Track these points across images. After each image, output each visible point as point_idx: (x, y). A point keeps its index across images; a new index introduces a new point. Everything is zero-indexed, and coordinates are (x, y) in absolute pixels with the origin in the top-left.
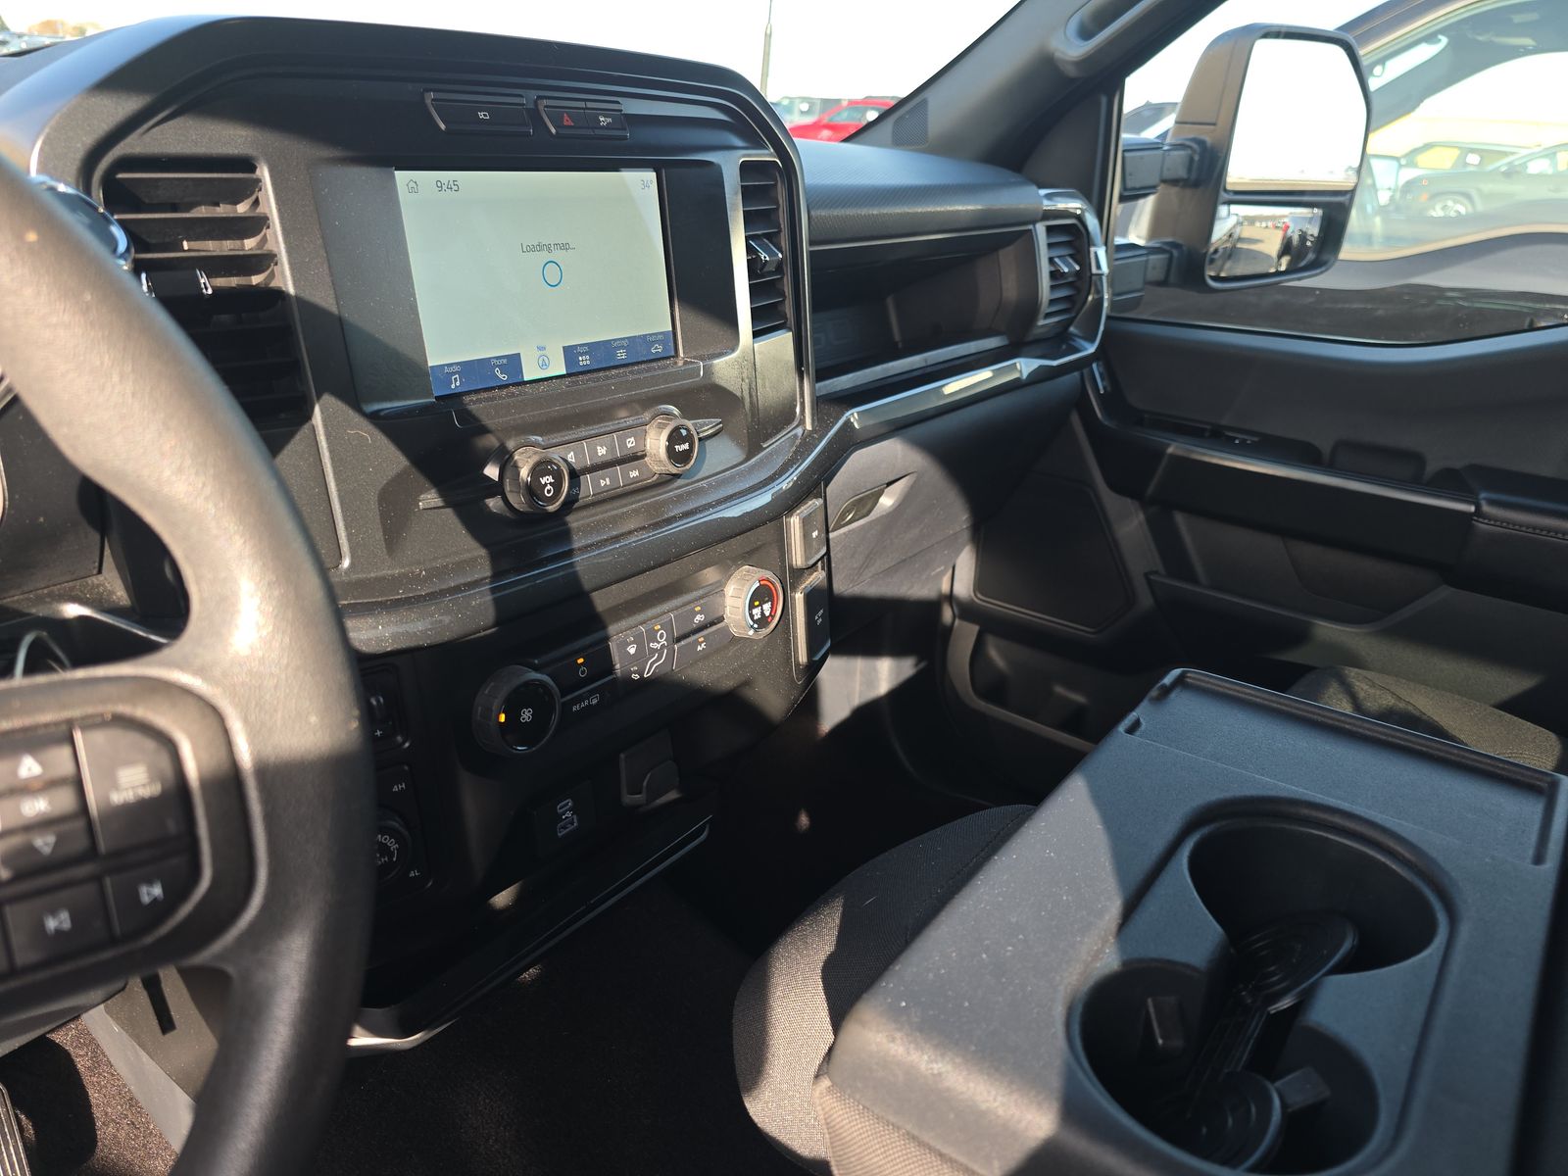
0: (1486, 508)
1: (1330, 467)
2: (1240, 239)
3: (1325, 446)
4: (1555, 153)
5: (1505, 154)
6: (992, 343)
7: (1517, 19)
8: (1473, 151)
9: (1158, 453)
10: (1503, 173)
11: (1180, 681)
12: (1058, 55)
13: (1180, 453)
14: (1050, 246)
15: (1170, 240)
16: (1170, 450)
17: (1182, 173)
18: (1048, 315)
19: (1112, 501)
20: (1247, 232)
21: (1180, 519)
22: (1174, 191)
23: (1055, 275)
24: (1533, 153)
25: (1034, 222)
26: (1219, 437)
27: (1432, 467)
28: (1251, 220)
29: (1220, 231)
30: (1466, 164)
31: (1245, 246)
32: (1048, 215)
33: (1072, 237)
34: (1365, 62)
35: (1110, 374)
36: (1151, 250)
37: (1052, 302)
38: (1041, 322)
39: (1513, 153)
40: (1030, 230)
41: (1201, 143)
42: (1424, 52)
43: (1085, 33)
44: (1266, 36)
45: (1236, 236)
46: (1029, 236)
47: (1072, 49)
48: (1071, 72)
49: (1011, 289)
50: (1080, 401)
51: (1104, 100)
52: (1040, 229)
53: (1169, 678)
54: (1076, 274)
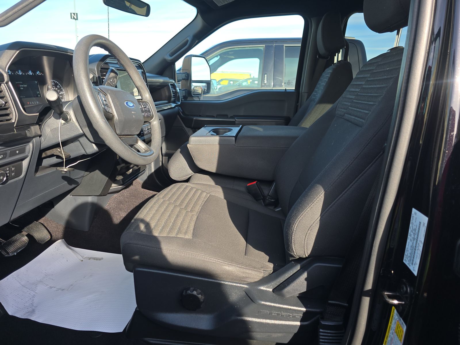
0: (236, 120)
1: (217, 118)
2: (195, 90)
3: (215, 116)
4: (247, 81)
5: (238, 81)
7: (230, 53)
8: (231, 81)
10: (238, 85)
12: (166, 59)
13: (196, 119)
14: (171, 87)
15: (185, 89)
16: (194, 119)
17: (185, 77)
18: (173, 98)
19: (186, 129)
20: (196, 89)
22: (184, 81)
23: (173, 92)
24: (243, 81)
25: (169, 83)
26: (200, 116)
27: (229, 116)
28: (196, 87)
29: (192, 87)
30: (231, 84)
31: (196, 91)
33: (174, 86)
34: (208, 60)
35: (182, 108)
36: (183, 90)
38: (172, 99)
39: (239, 81)
41: (187, 73)
42: (216, 59)
43: (171, 56)
44: (193, 56)
45: (194, 89)
46: (168, 86)
47: (169, 58)
48: (169, 61)
49: (167, 93)
50: (178, 113)
51: (173, 66)
52: (170, 85)
53: (205, 126)
54: (175, 92)
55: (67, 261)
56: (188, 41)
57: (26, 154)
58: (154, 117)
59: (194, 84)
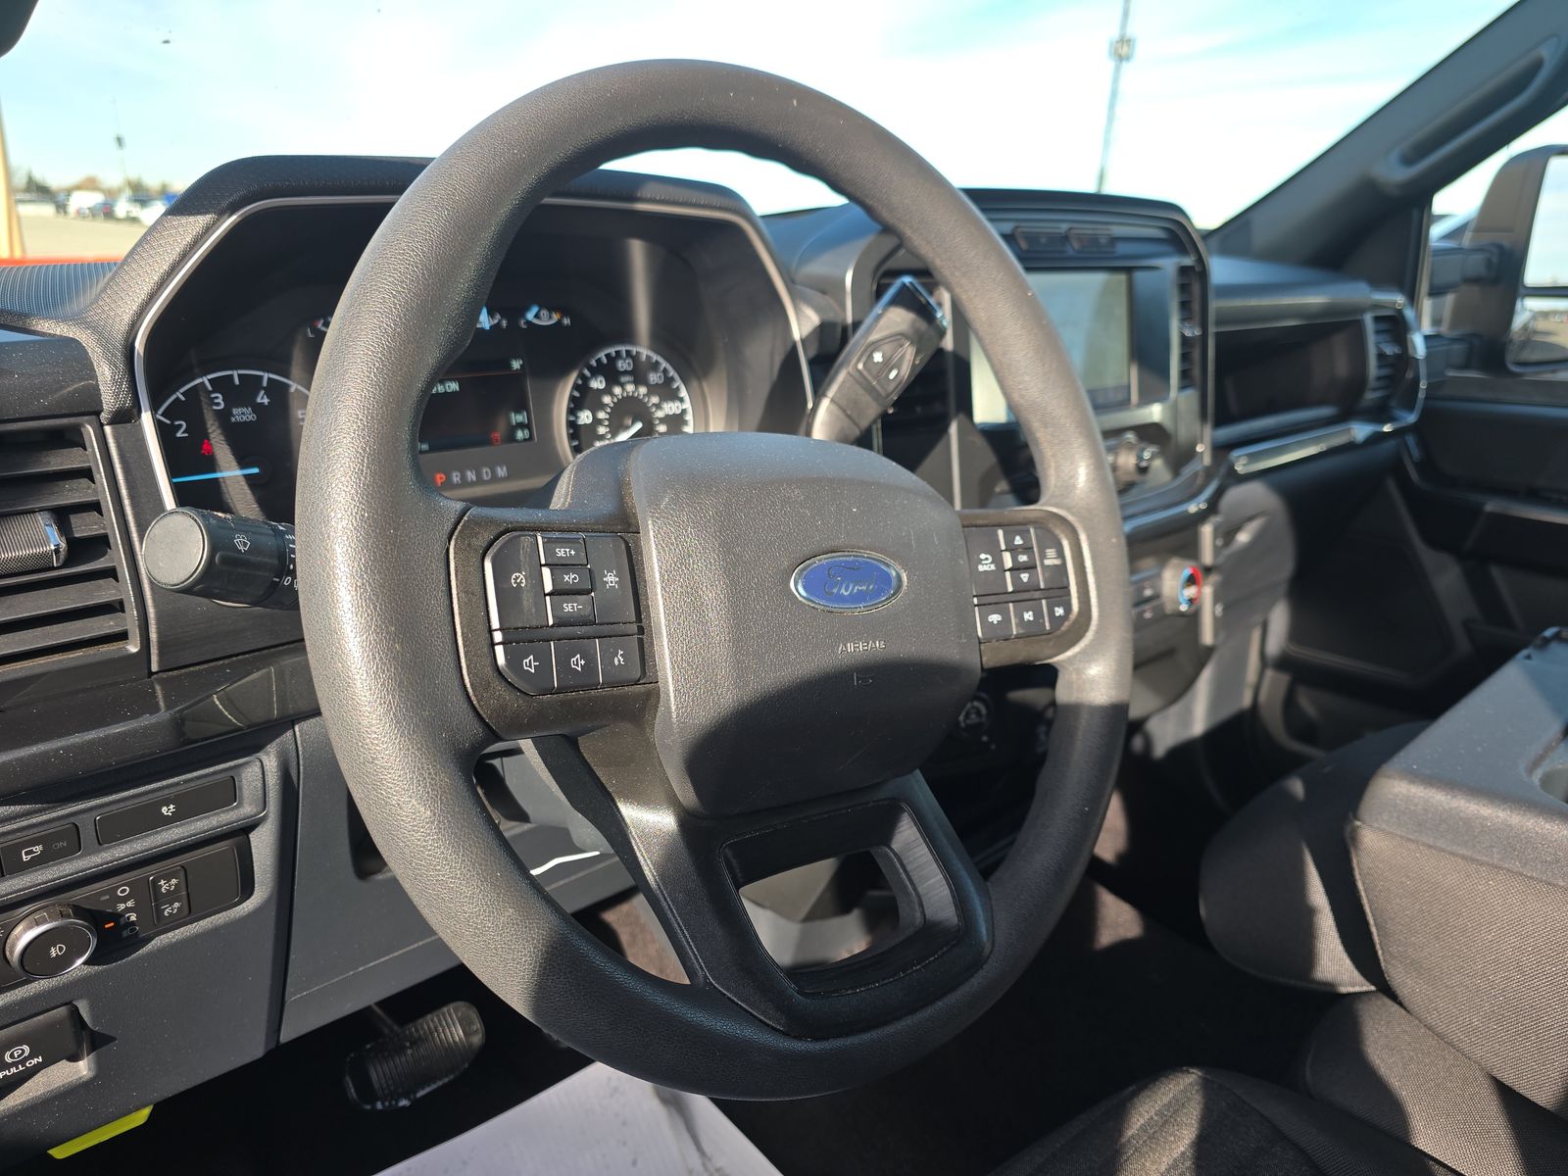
6: (1325, 411)
9: (1477, 510)
11: (1557, 637)
13: (1498, 510)
14: (1377, 332)
15: (1469, 331)
16: (1488, 508)
17: (1482, 271)
18: (1375, 390)
19: (1429, 557)
21: (1496, 572)
22: (1475, 289)
23: (1381, 356)
25: (1363, 313)
28: (1545, 315)
29: (1519, 320)
32: (1376, 306)
33: (1396, 327)
35: (1423, 444)
36: (1454, 340)
37: (1379, 378)
38: (1369, 395)
40: (1359, 321)
41: (1500, 247)
43: (1408, 160)
44: (1561, 154)
45: (1530, 331)
46: (1358, 325)
47: (1394, 173)
49: (1342, 367)
50: (1396, 468)
51: (1416, 212)
52: (1368, 319)
53: (1549, 633)
54: (1397, 357)
55: (634, 1163)
56: (1537, 65)
57: (246, 809)
58: (1090, 635)
59: (1533, 304)
